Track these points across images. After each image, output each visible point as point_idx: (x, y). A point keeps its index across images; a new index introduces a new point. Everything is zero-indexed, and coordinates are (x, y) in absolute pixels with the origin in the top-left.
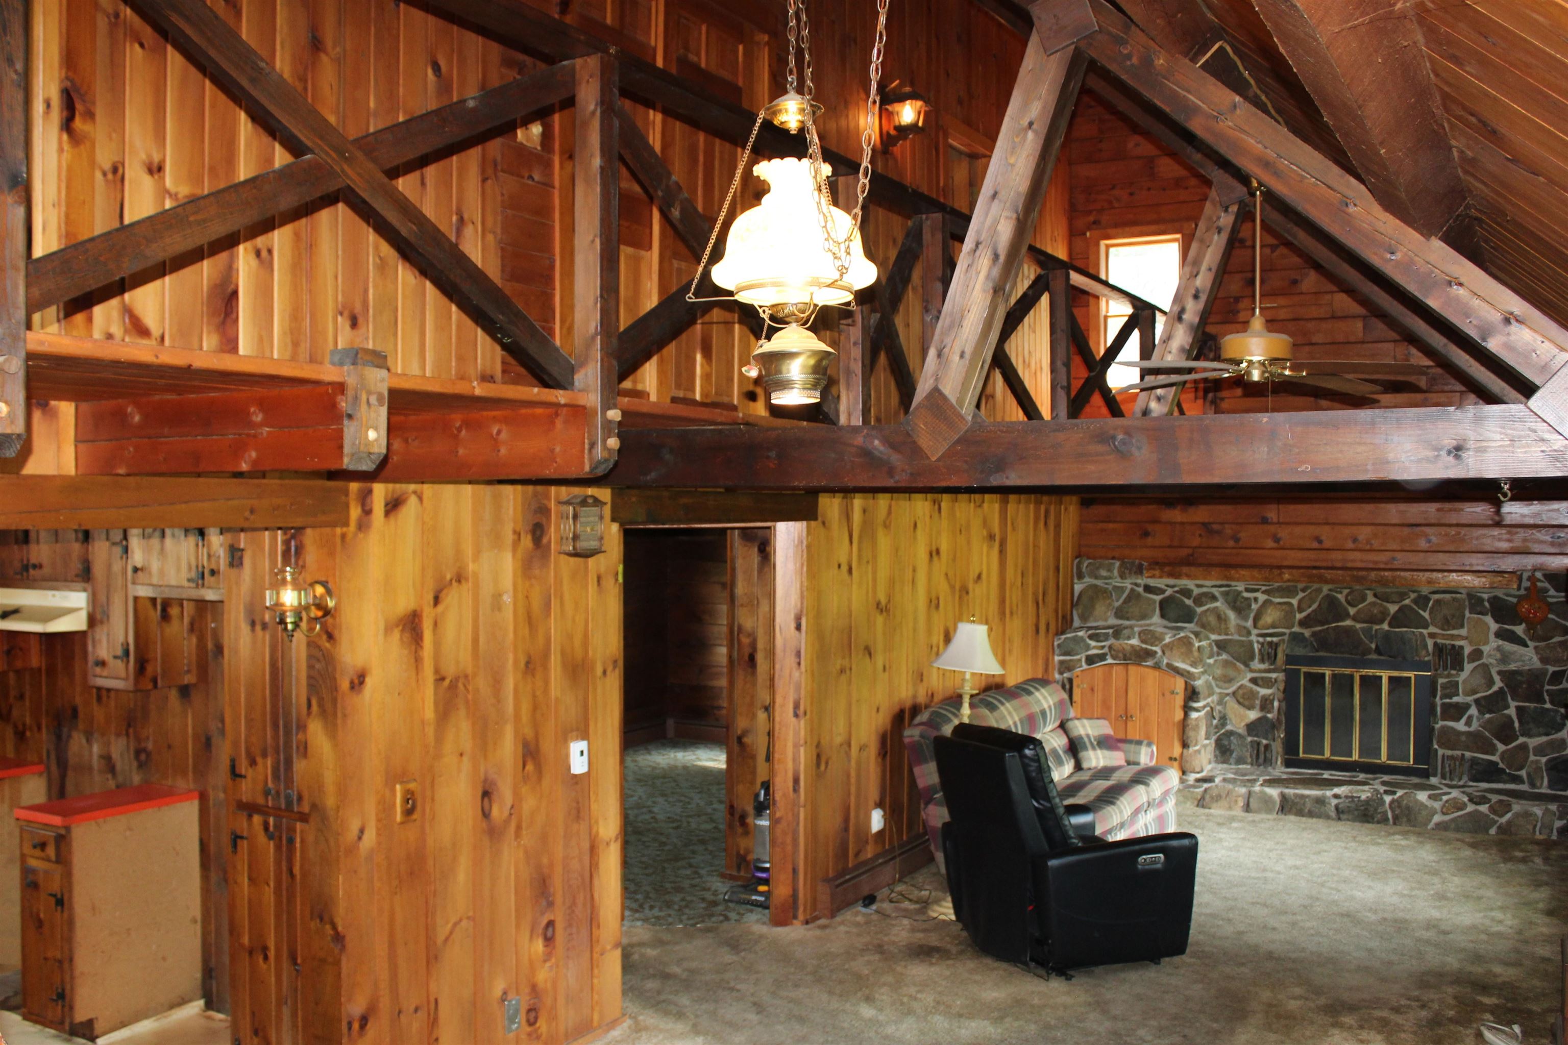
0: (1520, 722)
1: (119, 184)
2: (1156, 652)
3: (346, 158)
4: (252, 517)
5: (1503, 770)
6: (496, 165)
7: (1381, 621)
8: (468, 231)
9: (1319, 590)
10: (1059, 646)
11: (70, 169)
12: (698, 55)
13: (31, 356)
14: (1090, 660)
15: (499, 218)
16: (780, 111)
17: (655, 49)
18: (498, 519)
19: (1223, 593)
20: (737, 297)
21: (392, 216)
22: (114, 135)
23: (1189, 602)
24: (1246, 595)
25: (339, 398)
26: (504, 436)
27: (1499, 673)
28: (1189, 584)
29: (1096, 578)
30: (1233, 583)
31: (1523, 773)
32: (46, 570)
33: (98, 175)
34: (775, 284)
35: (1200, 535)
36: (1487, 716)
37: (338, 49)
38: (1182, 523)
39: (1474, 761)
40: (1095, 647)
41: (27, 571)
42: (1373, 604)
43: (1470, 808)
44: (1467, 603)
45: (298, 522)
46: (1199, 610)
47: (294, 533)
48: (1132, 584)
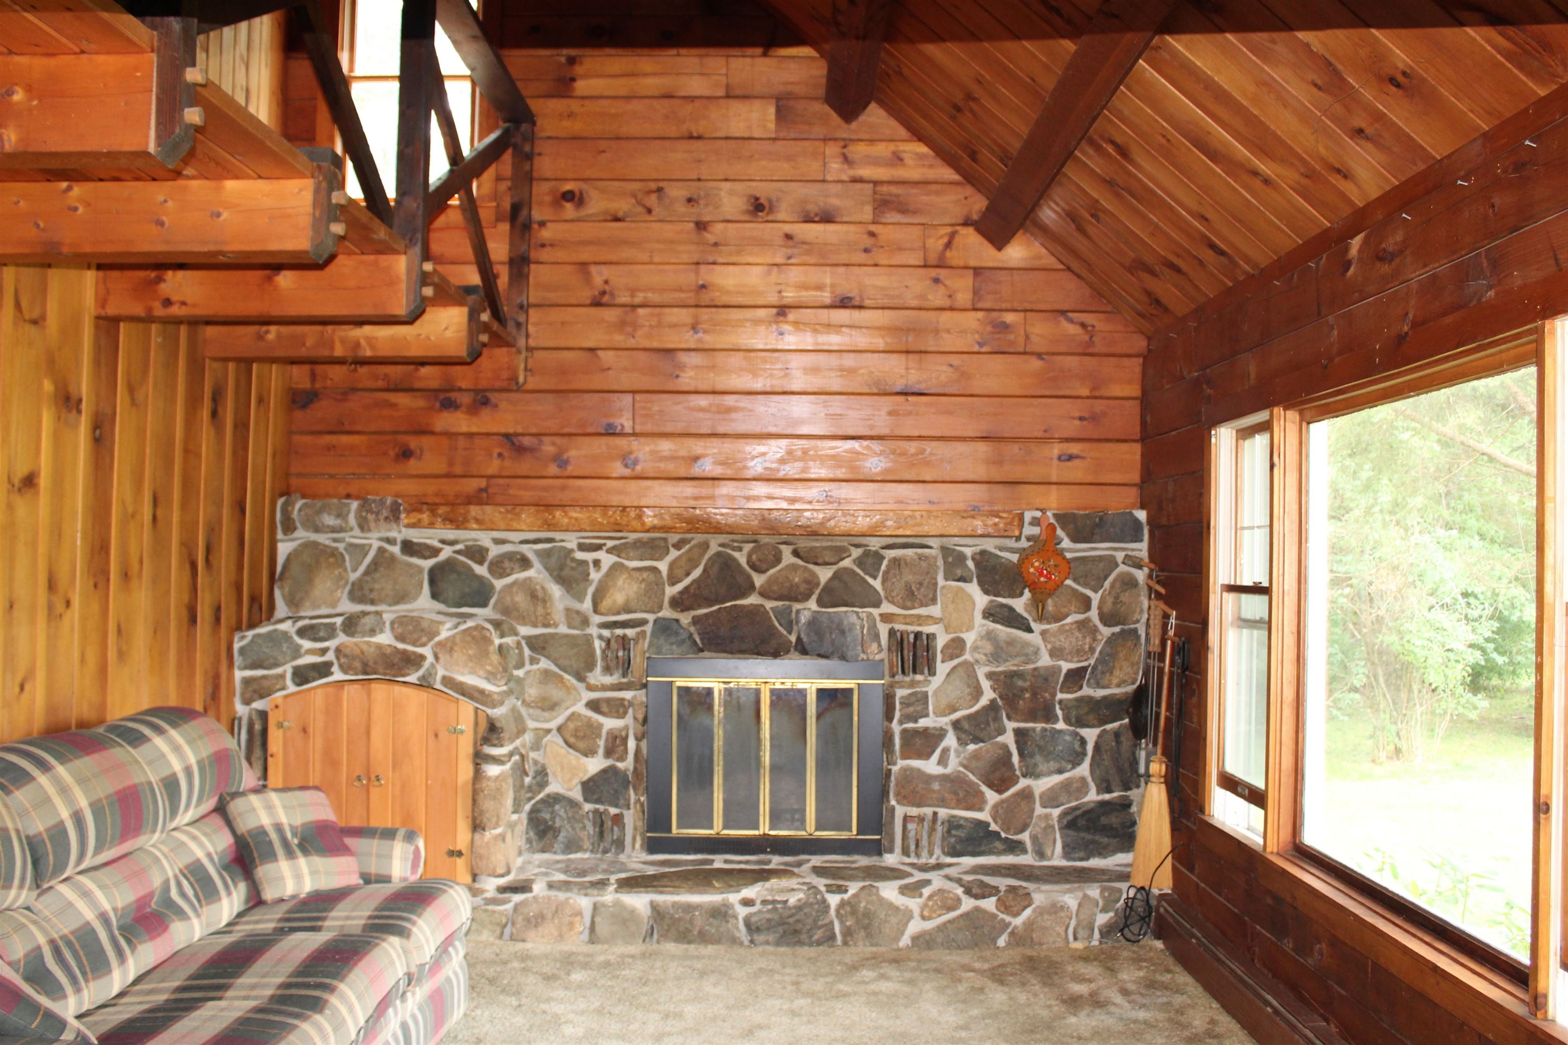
0: (1021, 754)
2: (422, 658)
5: (997, 834)
7: (806, 597)
9: (705, 546)
10: (242, 651)
14: (302, 676)
19: (538, 553)
23: (481, 570)
24: (580, 555)
27: (990, 676)
28: (484, 538)
29: (317, 530)
30: (557, 535)
31: (1025, 837)
35: (500, 455)
36: (972, 747)
38: (470, 435)
39: (953, 824)
40: (310, 652)
42: (793, 567)
43: (968, 904)
44: (940, 563)
46: (499, 584)
48: (381, 539)
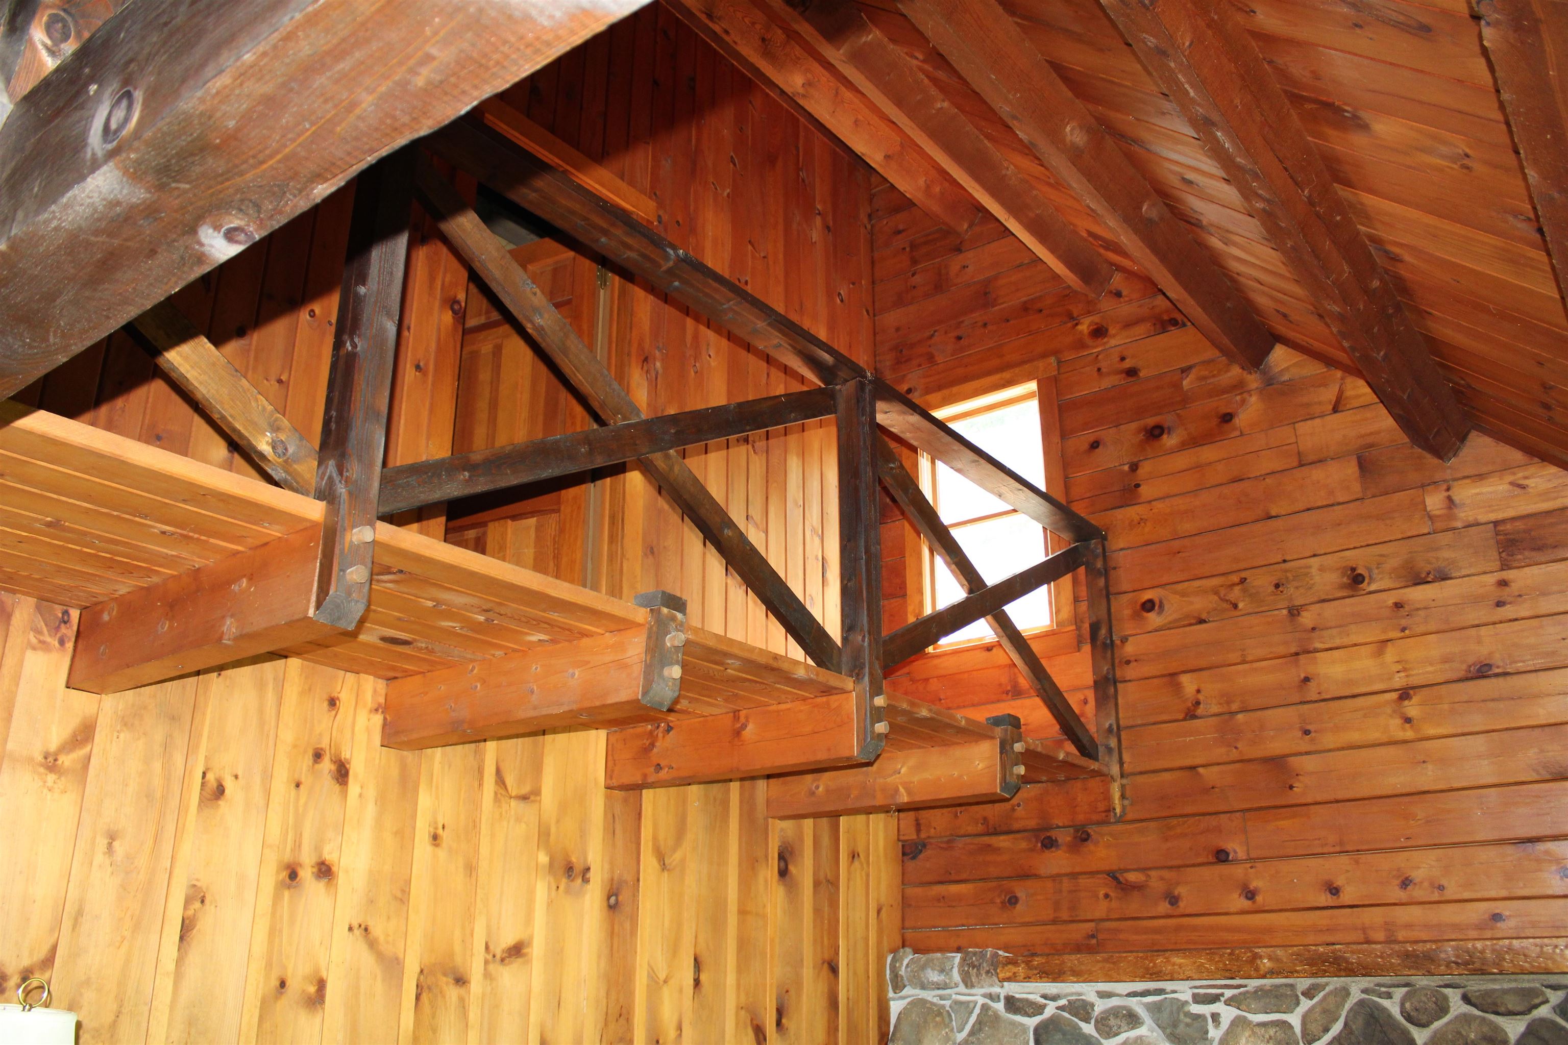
9: (1345, 993)
19: (1150, 1007)
23: (1088, 1029)
24: (1196, 1009)
29: (923, 987)
30: (1168, 986)
35: (1106, 896)
38: (1074, 875)
42: (1465, 1019)
48: (984, 996)
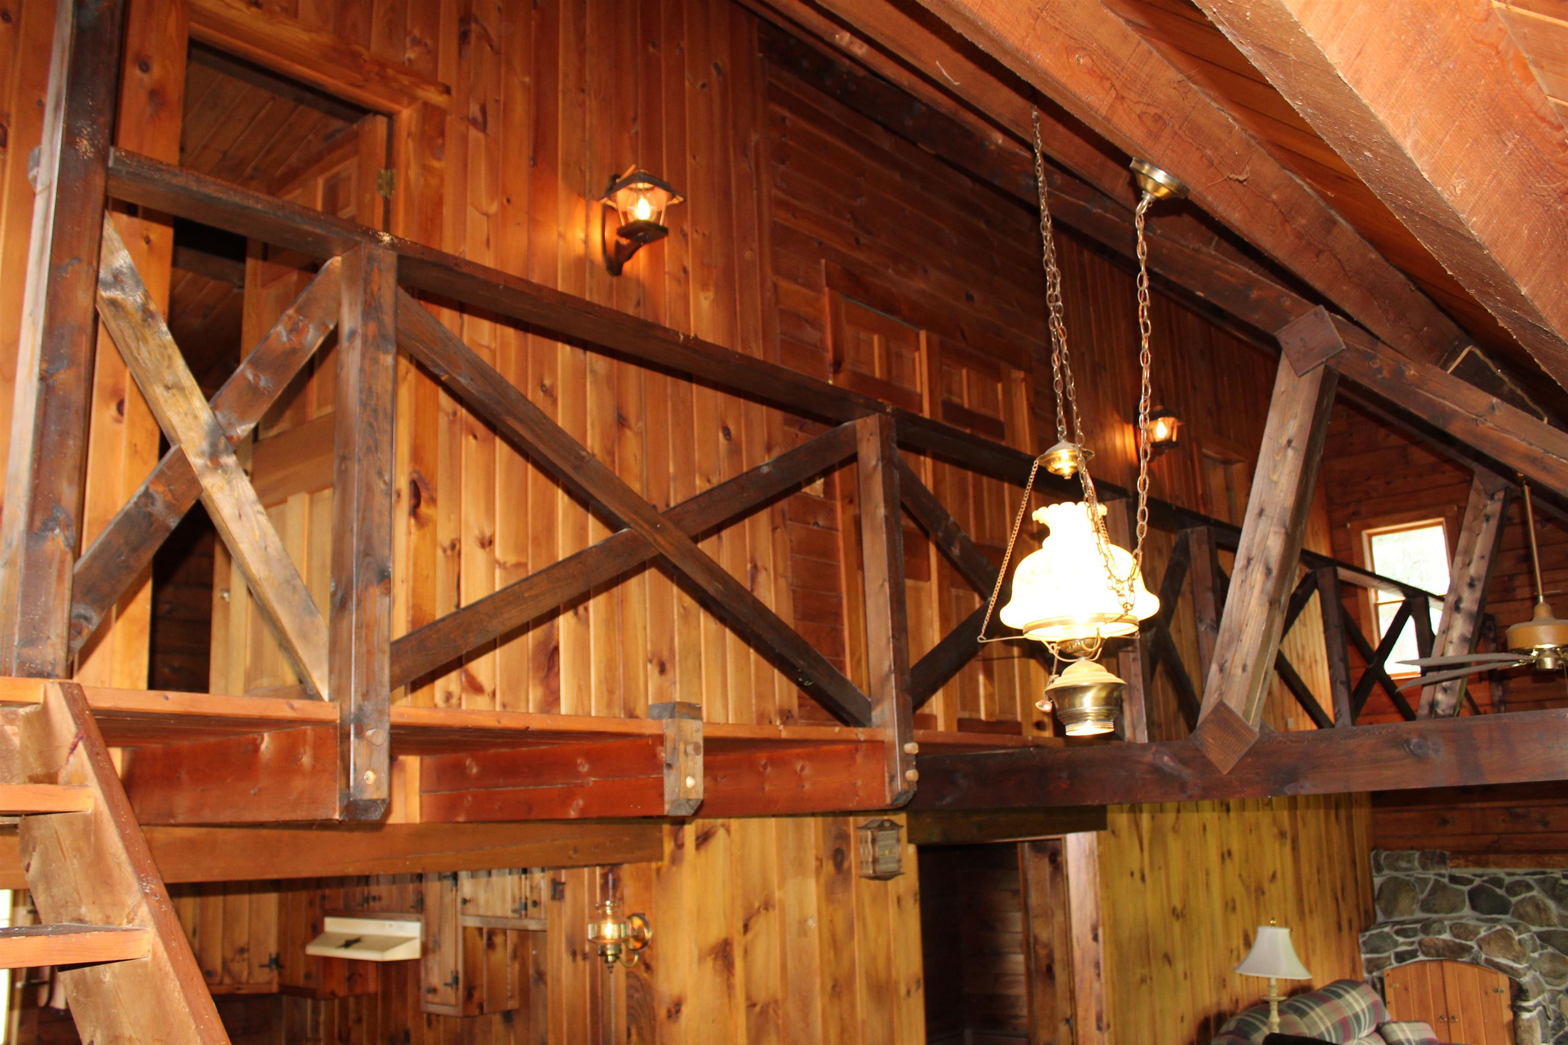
1: (456, 559)
2: (1472, 948)
3: (658, 529)
4: (575, 856)
6: (784, 515)
8: (762, 577)
10: (1364, 943)
11: (416, 549)
12: (961, 397)
13: (394, 727)
14: (1401, 957)
15: (789, 563)
16: (1054, 460)
17: (921, 396)
18: (800, 846)
19: (1537, 881)
20: (1026, 636)
21: (701, 579)
22: (453, 517)
23: (1500, 892)
24: (1564, 882)
25: (659, 749)
26: (807, 772)
28: (1500, 872)
29: (1396, 870)
30: (1548, 870)
32: (385, 902)
33: (439, 552)
34: (1062, 623)
35: (1504, 821)
37: (640, 424)
38: (1482, 809)
40: (1403, 944)
41: (368, 902)
45: (617, 858)
46: (1514, 900)
47: (613, 867)
48: (1436, 874)
